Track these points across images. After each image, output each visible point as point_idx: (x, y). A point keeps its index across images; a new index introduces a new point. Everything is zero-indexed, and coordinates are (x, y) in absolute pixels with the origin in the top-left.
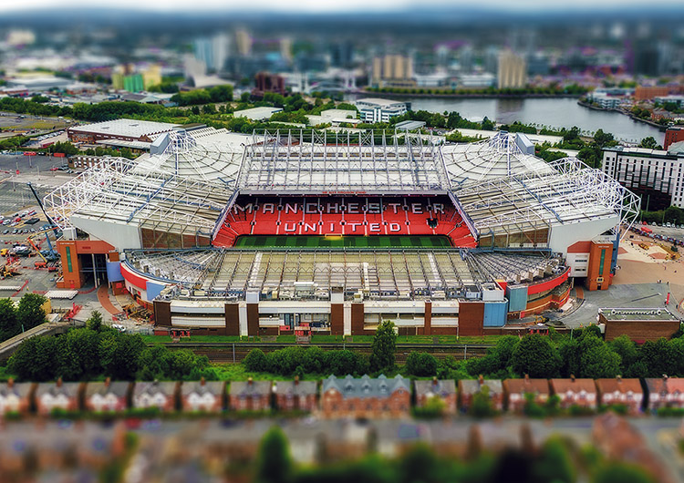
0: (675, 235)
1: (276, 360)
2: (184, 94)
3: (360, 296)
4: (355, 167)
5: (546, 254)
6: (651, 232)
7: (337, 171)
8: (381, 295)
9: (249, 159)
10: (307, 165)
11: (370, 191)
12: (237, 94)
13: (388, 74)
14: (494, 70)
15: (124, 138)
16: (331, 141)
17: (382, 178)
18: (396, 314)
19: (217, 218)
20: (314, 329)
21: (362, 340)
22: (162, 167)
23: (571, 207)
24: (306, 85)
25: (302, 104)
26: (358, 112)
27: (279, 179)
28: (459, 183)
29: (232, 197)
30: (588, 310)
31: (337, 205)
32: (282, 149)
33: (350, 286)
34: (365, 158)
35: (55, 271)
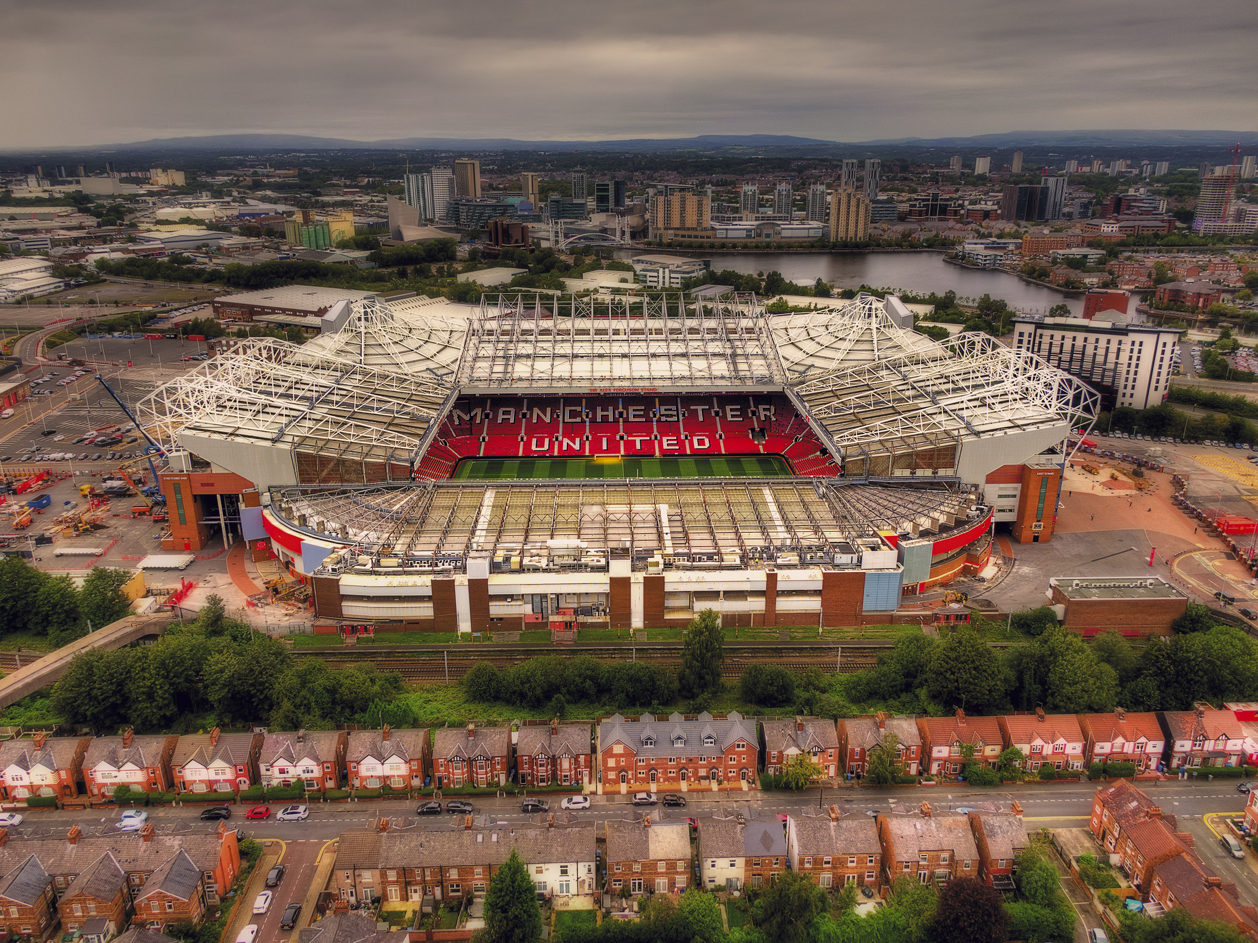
0: (1136, 452)
1: (518, 682)
2: (386, 252)
3: (657, 564)
4: (640, 351)
5: (953, 486)
6: (1096, 446)
7: (611, 356)
8: (693, 562)
9: (475, 340)
10: (566, 349)
11: (664, 387)
12: (463, 250)
13: (676, 222)
14: (825, 216)
15: (295, 312)
16: (601, 312)
17: (680, 368)
18: (718, 593)
19: (422, 432)
20: (581, 619)
21: (661, 638)
22: (340, 352)
23: (986, 410)
24: (561, 239)
25: (555, 262)
26: (635, 275)
27: (521, 369)
28: (801, 373)
29: (447, 398)
30: (1024, 577)
31: (611, 408)
32: (526, 325)
33: (641, 545)
34: (654, 336)
35: (163, 520)
